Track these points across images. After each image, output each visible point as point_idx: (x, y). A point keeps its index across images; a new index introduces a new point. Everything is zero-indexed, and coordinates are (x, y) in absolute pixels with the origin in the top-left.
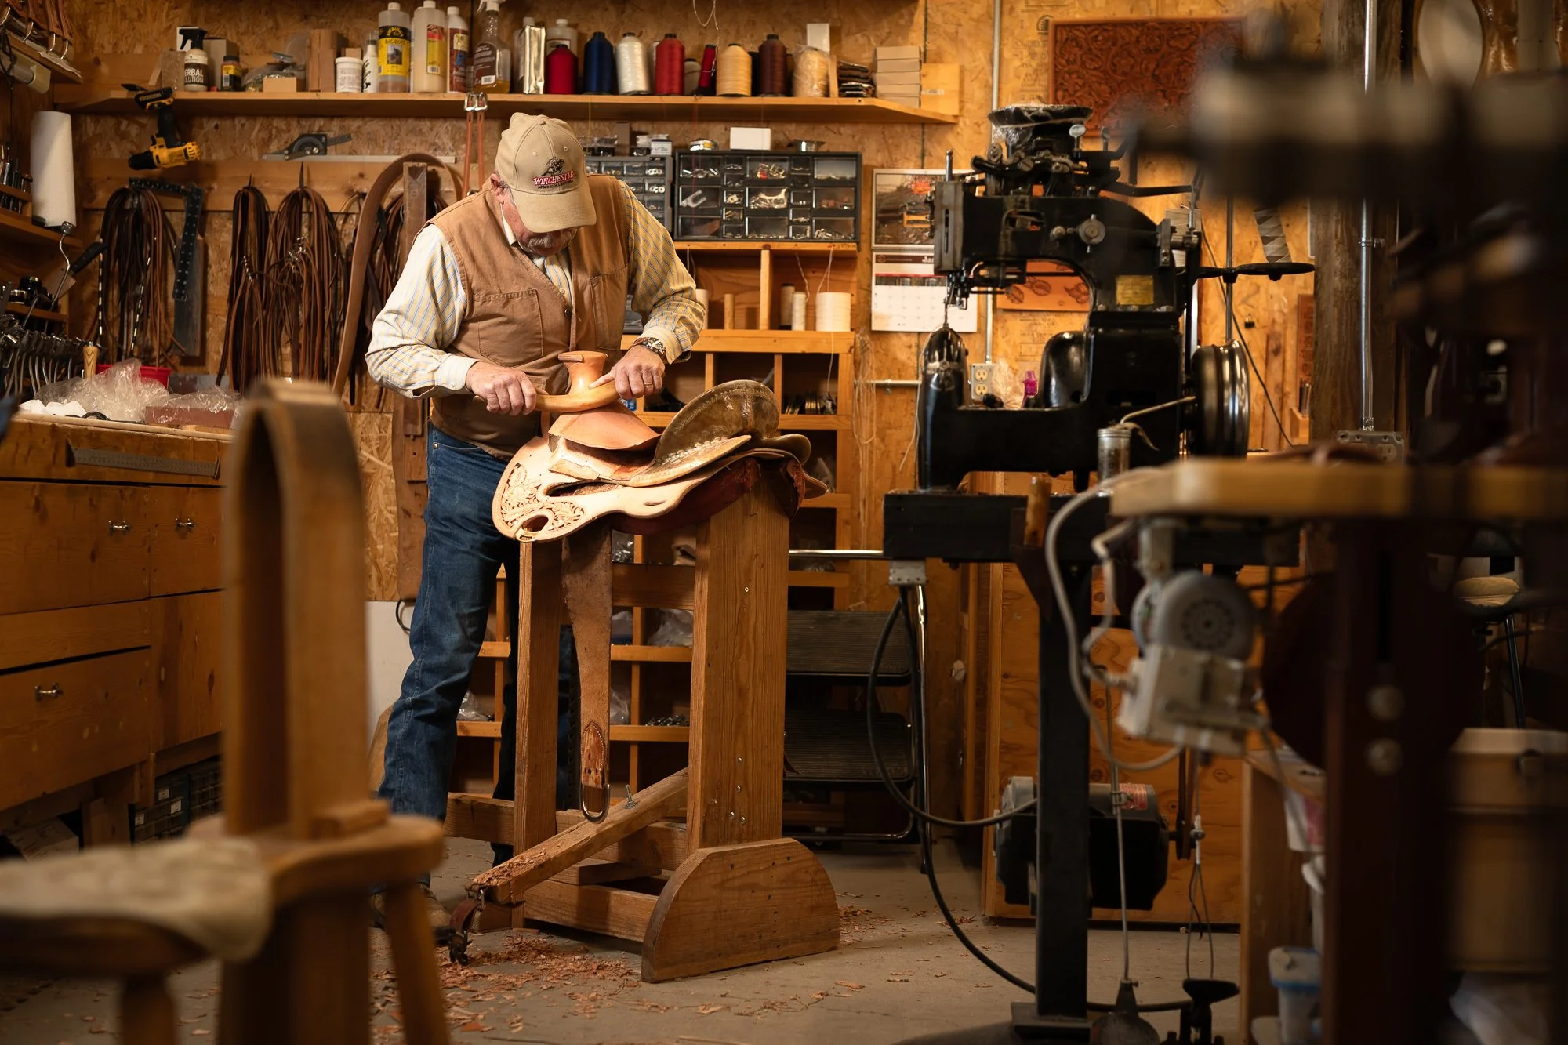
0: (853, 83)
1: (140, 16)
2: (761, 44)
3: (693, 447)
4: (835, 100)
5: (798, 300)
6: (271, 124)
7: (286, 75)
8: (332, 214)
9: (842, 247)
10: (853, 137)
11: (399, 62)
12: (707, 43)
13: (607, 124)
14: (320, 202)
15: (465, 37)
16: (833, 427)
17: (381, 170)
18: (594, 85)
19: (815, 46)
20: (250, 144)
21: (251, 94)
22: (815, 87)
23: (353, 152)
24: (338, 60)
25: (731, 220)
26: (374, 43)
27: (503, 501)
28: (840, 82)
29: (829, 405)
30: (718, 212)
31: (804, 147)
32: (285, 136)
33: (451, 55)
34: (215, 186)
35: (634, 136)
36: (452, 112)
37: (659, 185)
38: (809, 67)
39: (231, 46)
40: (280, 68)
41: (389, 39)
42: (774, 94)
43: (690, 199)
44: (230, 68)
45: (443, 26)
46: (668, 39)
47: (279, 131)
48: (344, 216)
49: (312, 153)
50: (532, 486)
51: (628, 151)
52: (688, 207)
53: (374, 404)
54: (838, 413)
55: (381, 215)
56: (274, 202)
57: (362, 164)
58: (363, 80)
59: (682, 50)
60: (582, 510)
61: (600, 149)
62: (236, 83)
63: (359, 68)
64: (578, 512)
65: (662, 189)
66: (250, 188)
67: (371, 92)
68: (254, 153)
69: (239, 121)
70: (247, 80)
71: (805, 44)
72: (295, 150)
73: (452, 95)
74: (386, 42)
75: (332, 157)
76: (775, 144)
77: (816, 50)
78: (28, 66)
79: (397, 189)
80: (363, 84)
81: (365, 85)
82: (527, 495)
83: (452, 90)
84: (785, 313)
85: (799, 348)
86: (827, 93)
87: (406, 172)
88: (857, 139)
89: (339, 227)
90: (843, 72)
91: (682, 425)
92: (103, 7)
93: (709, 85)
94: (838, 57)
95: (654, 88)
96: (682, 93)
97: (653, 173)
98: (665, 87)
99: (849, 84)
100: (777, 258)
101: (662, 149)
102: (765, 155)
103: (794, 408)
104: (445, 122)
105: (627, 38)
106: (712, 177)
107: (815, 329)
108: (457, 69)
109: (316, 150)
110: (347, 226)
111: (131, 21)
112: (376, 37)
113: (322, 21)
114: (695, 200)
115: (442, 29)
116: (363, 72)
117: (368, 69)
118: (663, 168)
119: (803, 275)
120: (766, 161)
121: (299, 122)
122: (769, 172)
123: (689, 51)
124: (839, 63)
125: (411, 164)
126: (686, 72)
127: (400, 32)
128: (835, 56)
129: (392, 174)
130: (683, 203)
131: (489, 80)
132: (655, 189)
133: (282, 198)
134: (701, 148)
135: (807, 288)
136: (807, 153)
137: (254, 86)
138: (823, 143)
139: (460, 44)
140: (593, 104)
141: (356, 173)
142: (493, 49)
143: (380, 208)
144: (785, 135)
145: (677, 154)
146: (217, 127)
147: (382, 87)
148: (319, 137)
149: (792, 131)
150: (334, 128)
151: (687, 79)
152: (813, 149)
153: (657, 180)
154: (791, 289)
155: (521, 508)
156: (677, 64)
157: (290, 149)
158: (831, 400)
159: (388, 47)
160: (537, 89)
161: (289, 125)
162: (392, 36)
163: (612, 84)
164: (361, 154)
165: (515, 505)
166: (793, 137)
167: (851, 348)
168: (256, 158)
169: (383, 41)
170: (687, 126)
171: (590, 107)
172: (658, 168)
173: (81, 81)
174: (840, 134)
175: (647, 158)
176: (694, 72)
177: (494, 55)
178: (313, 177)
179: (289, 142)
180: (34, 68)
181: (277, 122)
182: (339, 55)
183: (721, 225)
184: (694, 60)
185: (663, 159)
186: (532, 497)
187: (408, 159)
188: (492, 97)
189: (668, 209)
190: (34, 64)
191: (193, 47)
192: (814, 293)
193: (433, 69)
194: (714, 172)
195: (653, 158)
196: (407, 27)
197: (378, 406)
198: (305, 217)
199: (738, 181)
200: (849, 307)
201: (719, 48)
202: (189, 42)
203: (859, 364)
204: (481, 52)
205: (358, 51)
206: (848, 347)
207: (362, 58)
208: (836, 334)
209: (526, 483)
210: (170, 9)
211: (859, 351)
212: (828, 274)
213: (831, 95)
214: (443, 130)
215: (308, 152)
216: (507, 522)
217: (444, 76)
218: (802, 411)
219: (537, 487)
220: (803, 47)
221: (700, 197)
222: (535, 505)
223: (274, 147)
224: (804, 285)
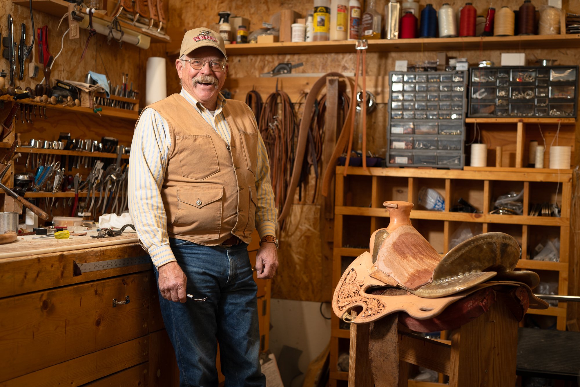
0: (576, 26)
1: (205, 8)
2: (520, 5)
3: (457, 275)
4: (564, 36)
5: (539, 151)
6: (265, 59)
7: (269, 34)
8: (292, 104)
9: (566, 121)
10: (575, 56)
11: (323, 25)
12: (491, 6)
13: (434, 53)
14: (286, 98)
15: (358, 10)
16: (558, 224)
17: (316, 80)
18: (425, 33)
19: (553, 5)
20: (255, 69)
21: (252, 44)
22: (552, 29)
23: (304, 72)
24: (293, 25)
25: (501, 105)
26: (312, 15)
27: (340, 293)
28: (567, 25)
29: (556, 211)
30: (493, 100)
31: (545, 63)
32: (271, 64)
33: (351, 20)
34: (238, 91)
35: (448, 59)
36: (350, 49)
37: (460, 87)
38: (549, 18)
39: (244, 21)
40: (266, 30)
41: (318, 13)
42: (527, 33)
43: (478, 94)
44: (240, 32)
45: (346, 5)
46: (468, 6)
47: (269, 62)
48: (298, 105)
49: (284, 73)
50: (358, 285)
51: (444, 68)
52: (477, 99)
53: (311, 201)
54: (562, 216)
55: (317, 103)
56: (265, 97)
57: (308, 78)
58: (305, 35)
59: (475, 11)
60: (384, 306)
61: (428, 67)
62: (245, 39)
63: (303, 29)
64: (381, 307)
65: (462, 89)
66: (253, 91)
67: (309, 41)
68: (257, 74)
69: (250, 57)
70: (251, 37)
71: (547, 4)
72: (276, 71)
73: (350, 41)
74: (317, 15)
75: (294, 74)
76: (528, 61)
77: (553, 7)
78: (137, 36)
79: (324, 91)
80: (305, 37)
81: (306, 38)
82: (354, 291)
83: (351, 38)
84: (532, 157)
85: (539, 178)
86: (559, 32)
87: (327, 83)
88: (577, 57)
89: (297, 110)
90: (570, 19)
91: (450, 261)
92: (189, 4)
93: (490, 31)
94: (566, 11)
95: (459, 33)
96: (475, 35)
97: (456, 80)
98: (465, 32)
99: (573, 26)
100: (527, 127)
101: (462, 67)
102: (521, 68)
103: (535, 212)
104: (350, 55)
105: (445, 6)
106: (491, 82)
107: (549, 167)
108: (354, 27)
109: (286, 71)
110: (301, 109)
111: (202, 10)
112: (312, 13)
113: (290, 6)
114: (480, 95)
115: (345, 7)
116: (305, 31)
117: (308, 29)
118: (463, 77)
119: (542, 136)
120: (522, 71)
121: (278, 57)
122: (523, 78)
123: (479, 12)
124: (567, 14)
125: (330, 78)
126: (477, 23)
127: (324, 9)
128: (565, 11)
129: (321, 83)
130: (474, 96)
131: (368, 32)
132: (458, 89)
133: (268, 95)
134: (485, 65)
135: (545, 143)
136: (546, 67)
137: (254, 40)
138: (556, 61)
139: (355, 14)
140: (424, 44)
141: (305, 82)
142: (371, 16)
143: (316, 100)
144: (535, 56)
145: (471, 69)
146: (239, 61)
147: (315, 38)
148: (287, 64)
149: (538, 53)
150: (295, 59)
151: (477, 28)
152: (550, 64)
153: (460, 84)
154: (536, 143)
155: (350, 299)
156: (472, 19)
157: (273, 71)
158: (557, 208)
159: (318, 17)
160: (395, 36)
161: (273, 59)
162: (320, 11)
163: (435, 32)
164: (308, 73)
165: (346, 296)
166: (540, 57)
167: (570, 179)
168: (257, 76)
169: (315, 14)
170: (478, 53)
171: (422, 45)
172: (460, 77)
173: (171, 42)
174: (567, 54)
175: (454, 72)
176: (483, 23)
177: (372, 19)
178: (284, 85)
179: (274, 68)
180: (139, 37)
181: (268, 58)
182: (295, 22)
183: (495, 108)
184: (482, 16)
185: (462, 72)
186: (357, 292)
187: (329, 75)
188: (371, 42)
189: (465, 100)
190: (139, 35)
191: (224, 22)
192: (549, 145)
193: (340, 28)
194: (492, 79)
195: (457, 72)
196: (328, 6)
197: (313, 202)
198: (280, 106)
199: (506, 83)
200: (570, 153)
201: (497, 10)
202: (222, 19)
203: (576, 186)
204: (366, 17)
205: (304, 20)
206: (569, 178)
207: (305, 24)
208: (561, 170)
209: (355, 282)
210: (219, 3)
211: (575, 179)
212: (557, 134)
213: (561, 33)
214: (347, 59)
215: (282, 72)
216: (339, 307)
217: (346, 31)
218: (540, 215)
219: (361, 286)
220: (545, 6)
221: (483, 93)
222: (357, 298)
223: (266, 70)
224: (543, 141)
